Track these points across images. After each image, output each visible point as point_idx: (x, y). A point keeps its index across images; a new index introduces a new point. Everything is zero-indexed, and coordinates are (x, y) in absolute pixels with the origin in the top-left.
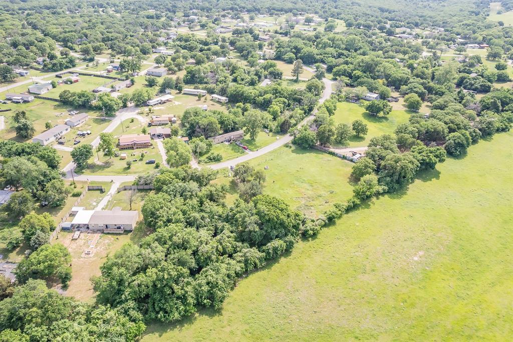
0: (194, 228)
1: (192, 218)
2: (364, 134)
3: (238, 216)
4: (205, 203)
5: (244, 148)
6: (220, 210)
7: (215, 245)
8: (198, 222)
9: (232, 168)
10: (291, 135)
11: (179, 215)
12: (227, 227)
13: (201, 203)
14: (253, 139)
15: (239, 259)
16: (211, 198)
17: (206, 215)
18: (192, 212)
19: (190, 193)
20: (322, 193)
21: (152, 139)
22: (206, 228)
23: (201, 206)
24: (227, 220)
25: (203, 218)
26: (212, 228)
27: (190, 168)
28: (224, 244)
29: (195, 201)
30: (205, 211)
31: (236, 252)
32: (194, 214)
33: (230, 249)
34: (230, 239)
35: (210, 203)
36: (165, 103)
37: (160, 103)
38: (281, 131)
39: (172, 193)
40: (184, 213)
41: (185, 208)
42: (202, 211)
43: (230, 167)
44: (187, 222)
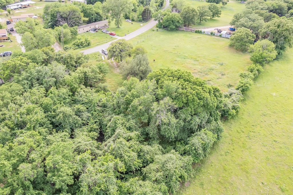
0: (65, 134)
1: (61, 115)
2: (218, 17)
3: (136, 102)
4: (79, 90)
5: (111, 34)
6: (102, 98)
7: (111, 164)
8: (71, 120)
9: (103, 52)
10: (156, 20)
11: (36, 113)
12: (121, 121)
13: (73, 91)
14: (118, 27)
15: (154, 176)
16: (86, 82)
17: (82, 108)
18: (59, 105)
19: (54, 79)
20: (212, 66)
21: (10, 34)
22: (85, 128)
23: (73, 95)
24: (118, 110)
25: (78, 113)
26: (95, 126)
27: (52, 50)
28: (126, 157)
29: (64, 91)
30: (79, 101)
31: (146, 163)
32: (63, 109)
33: (137, 163)
34: (132, 142)
35: (86, 90)
36: (26, 7)
37: (21, 8)
38: (143, 20)
39: (26, 82)
40: (46, 109)
41: (47, 101)
42: (75, 102)
43: (101, 52)
44: (52, 123)
